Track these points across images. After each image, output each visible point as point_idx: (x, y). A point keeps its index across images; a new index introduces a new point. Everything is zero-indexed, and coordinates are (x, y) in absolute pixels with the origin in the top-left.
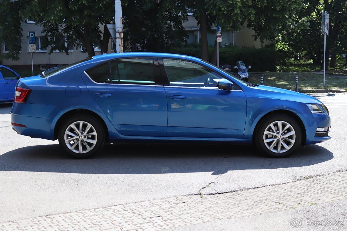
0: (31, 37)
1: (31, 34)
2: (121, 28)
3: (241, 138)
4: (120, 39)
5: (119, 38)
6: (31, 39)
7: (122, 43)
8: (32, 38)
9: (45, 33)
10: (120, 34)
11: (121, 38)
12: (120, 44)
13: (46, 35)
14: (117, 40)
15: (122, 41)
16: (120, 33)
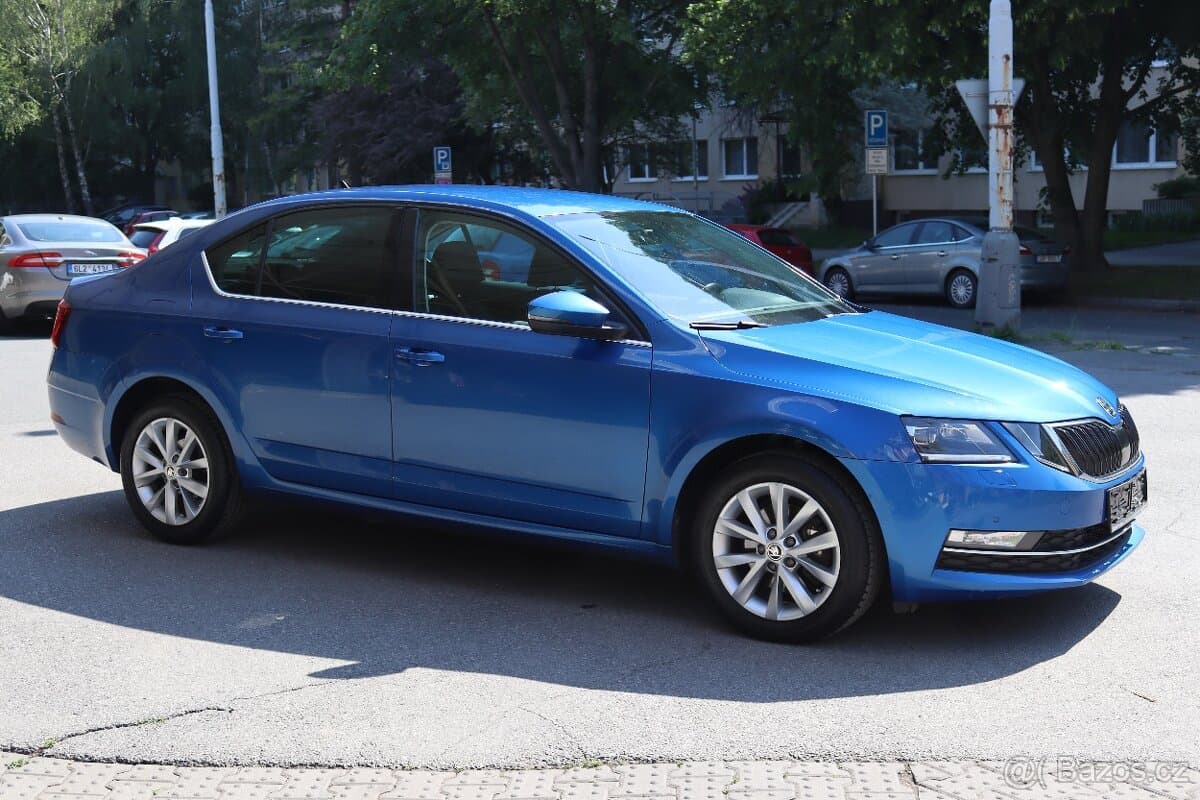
0: (873, 126)
1: (873, 117)
2: (1004, 91)
3: (628, 537)
4: (1001, 131)
5: (997, 127)
6: (873, 133)
7: (1006, 144)
8: (875, 129)
9: (938, 114)
10: (999, 113)
11: (1005, 128)
12: (1001, 148)
13: (939, 120)
14: (993, 132)
15: (1006, 138)
16: (1000, 109)
